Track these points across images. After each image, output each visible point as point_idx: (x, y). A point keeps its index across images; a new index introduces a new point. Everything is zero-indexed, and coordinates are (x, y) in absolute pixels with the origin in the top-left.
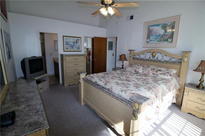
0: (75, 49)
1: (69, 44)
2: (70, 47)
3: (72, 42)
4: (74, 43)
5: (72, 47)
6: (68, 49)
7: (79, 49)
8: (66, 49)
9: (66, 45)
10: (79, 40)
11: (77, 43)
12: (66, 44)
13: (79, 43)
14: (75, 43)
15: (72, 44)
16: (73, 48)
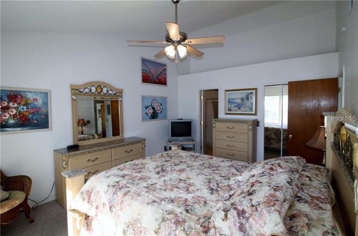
0: (244, 111)
1: (234, 103)
2: (235, 106)
3: (239, 98)
4: (242, 99)
5: (239, 106)
6: (231, 111)
7: (252, 111)
8: (228, 111)
9: (228, 104)
10: (252, 93)
11: (248, 99)
12: (228, 102)
13: (251, 98)
14: (245, 100)
15: (239, 101)
16: (240, 108)
